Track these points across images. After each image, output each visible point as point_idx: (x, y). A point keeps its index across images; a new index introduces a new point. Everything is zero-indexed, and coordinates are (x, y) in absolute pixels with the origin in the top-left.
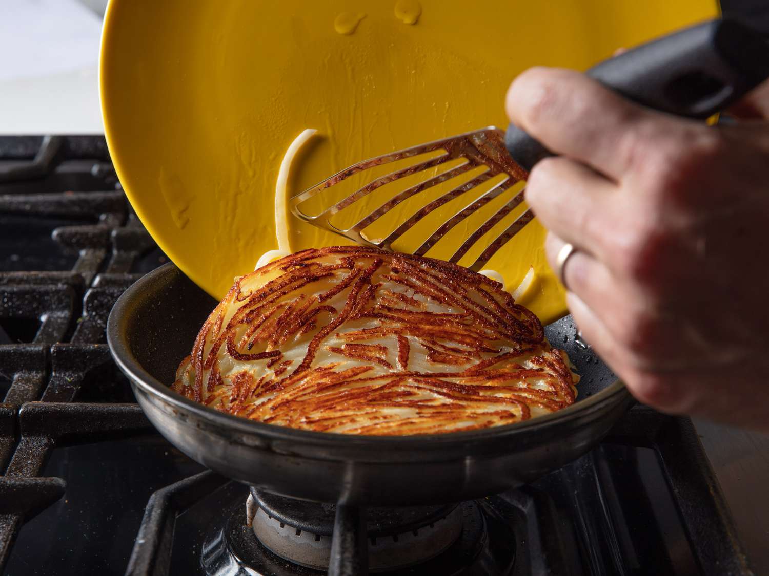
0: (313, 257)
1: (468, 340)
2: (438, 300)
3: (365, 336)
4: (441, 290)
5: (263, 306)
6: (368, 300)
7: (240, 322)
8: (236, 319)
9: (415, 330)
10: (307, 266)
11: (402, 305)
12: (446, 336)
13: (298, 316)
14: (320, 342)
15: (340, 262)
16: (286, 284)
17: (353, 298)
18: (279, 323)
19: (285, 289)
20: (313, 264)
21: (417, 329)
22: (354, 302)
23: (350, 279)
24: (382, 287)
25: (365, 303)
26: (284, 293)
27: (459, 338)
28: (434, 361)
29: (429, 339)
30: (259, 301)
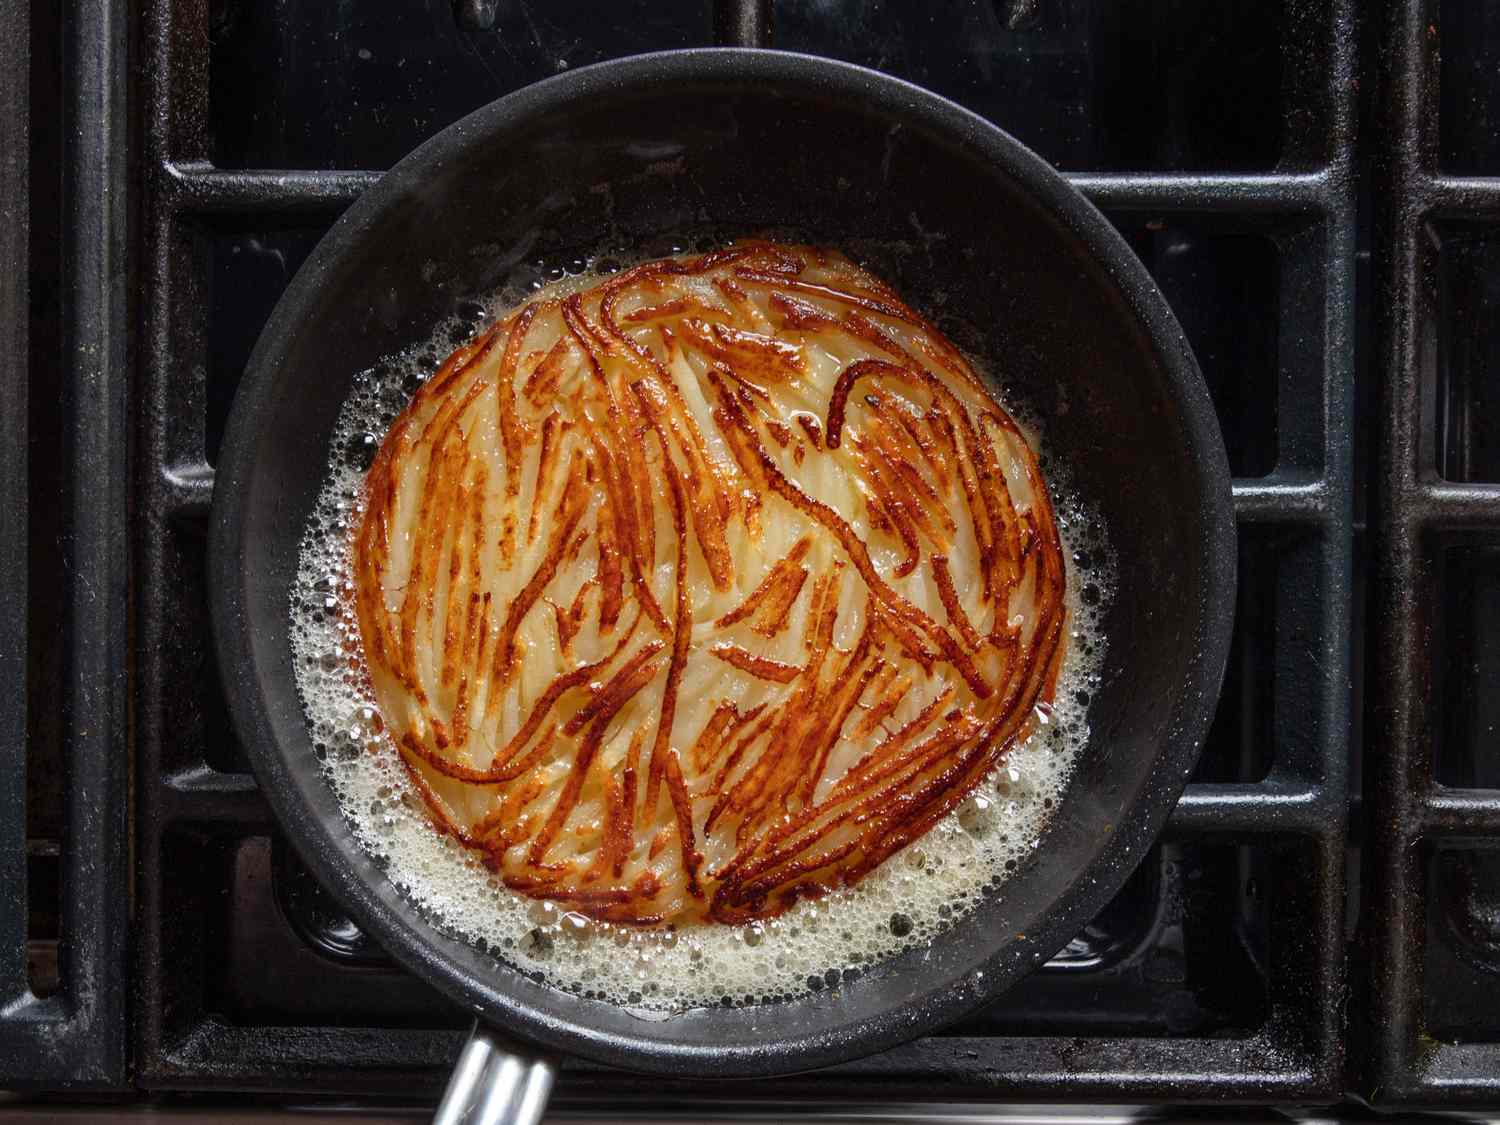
0: (1040, 577)
1: (751, 786)
2: (857, 768)
3: (820, 612)
4: (876, 780)
5: (956, 452)
6: (903, 642)
7: (935, 401)
8: (944, 396)
9: (804, 705)
10: (1021, 560)
11: (869, 700)
12: (773, 753)
13: (909, 506)
14: (830, 529)
15: (1012, 623)
16: (989, 508)
17: (917, 617)
18: (904, 466)
19: (979, 503)
20: (1022, 571)
21: (806, 709)
22: (906, 617)
23: (965, 627)
24: (924, 676)
25: (896, 637)
26: (970, 499)
27: (761, 773)
28: (719, 711)
29: (776, 722)
30: (968, 448)
